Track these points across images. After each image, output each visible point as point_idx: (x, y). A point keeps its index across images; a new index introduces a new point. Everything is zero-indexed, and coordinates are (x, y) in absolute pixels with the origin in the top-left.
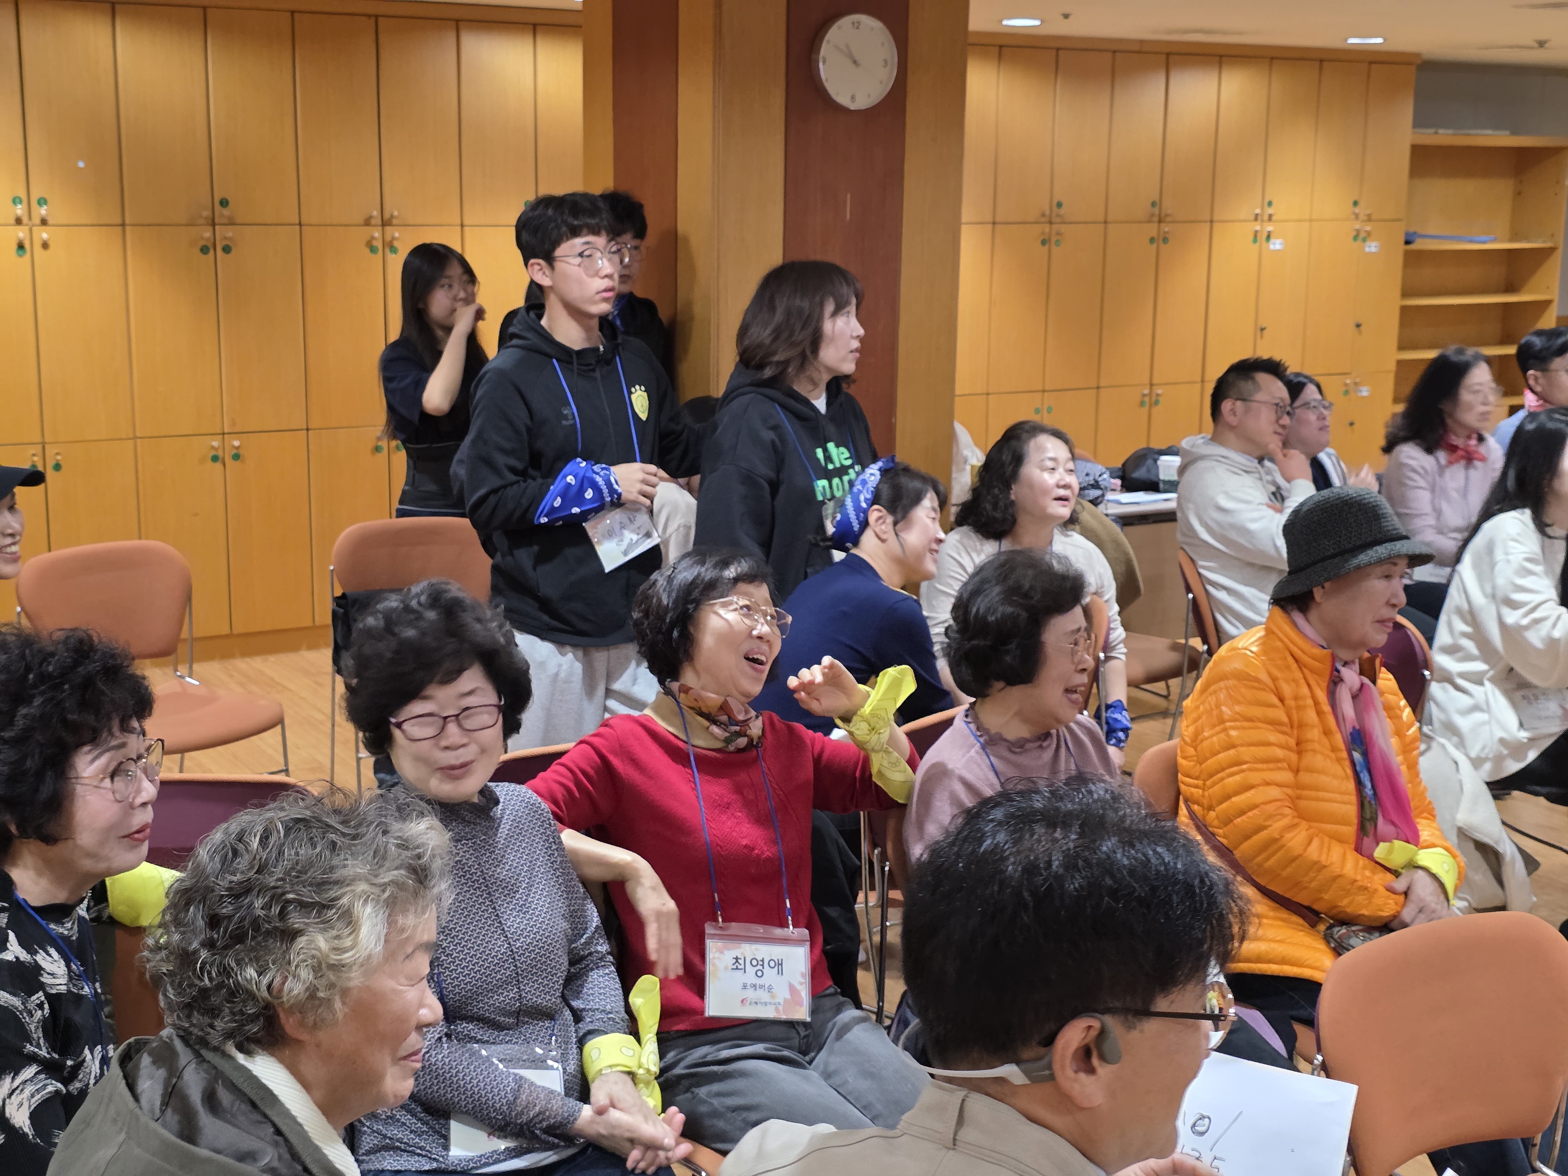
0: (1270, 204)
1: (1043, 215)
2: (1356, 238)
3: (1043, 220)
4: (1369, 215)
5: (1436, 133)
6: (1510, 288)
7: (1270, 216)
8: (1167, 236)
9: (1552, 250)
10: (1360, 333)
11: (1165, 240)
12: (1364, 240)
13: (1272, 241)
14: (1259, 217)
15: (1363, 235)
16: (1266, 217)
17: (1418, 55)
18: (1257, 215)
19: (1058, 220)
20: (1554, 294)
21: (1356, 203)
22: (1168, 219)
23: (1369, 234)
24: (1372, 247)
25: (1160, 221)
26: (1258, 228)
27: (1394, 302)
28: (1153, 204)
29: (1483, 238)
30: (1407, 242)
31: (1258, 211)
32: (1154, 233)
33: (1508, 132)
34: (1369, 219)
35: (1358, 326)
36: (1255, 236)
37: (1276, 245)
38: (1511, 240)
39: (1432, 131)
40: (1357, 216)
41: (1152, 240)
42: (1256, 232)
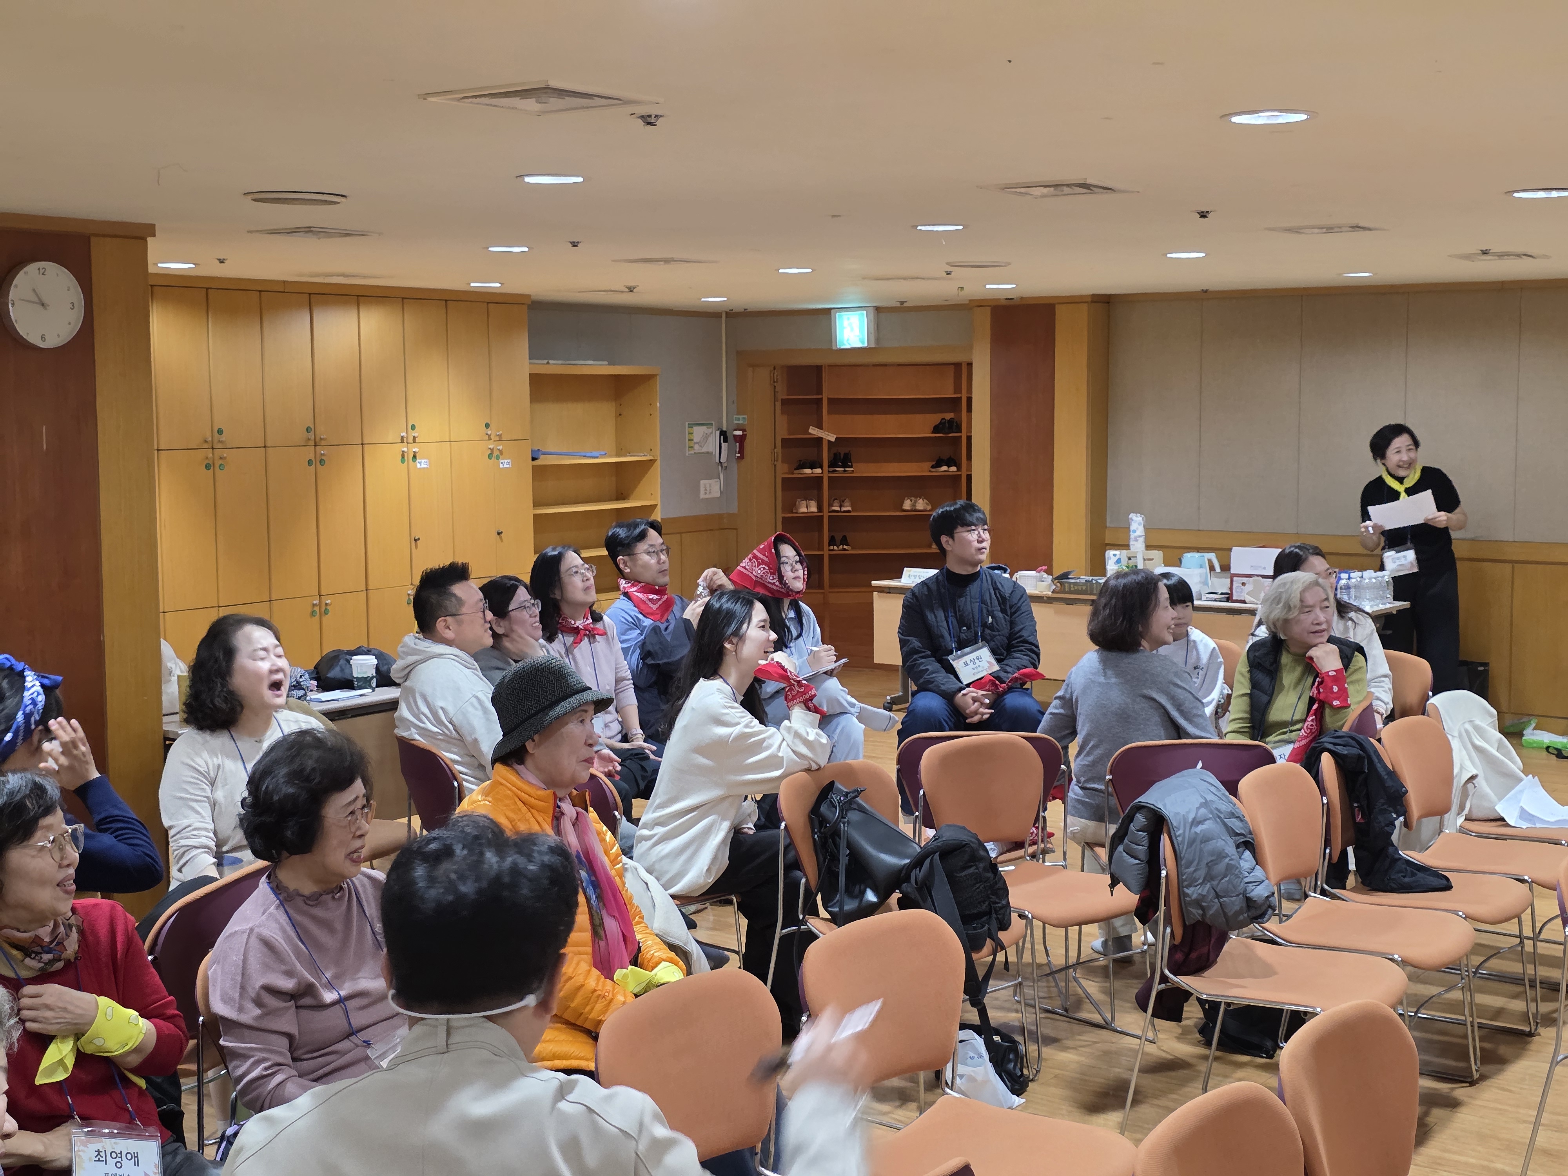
0: (413, 428)
1: (206, 441)
2: (490, 456)
3: (206, 446)
4: (500, 436)
5: (548, 363)
6: (621, 496)
7: (414, 438)
8: (323, 457)
9: (652, 462)
10: (502, 540)
11: (322, 462)
12: (498, 458)
13: (418, 461)
14: (405, 439)
15: (496, 453)
16: (411, 440)
17: (529, 296)
18: (402, 437)
19: (220, 446)
20: (656, 500)
21: (487, 426)
22: (323, 443)
23: (501, 452)
24: (505, 464)
25: (315, 446)
26: (405, 449)
27: (529, 512)
28: (308, 430)
29: (595, 454)
30: (534, 459)
31: (404, 434)
32: (312, 457)
33: (606, 363)
34: (500, 439)
35: (499, 534)
36: (403, 457)
37: (422, 464)
38: (618, 455)
39: (545, 362)
40: (489, 436)
41: (310, 462)
42: (403, 452)
